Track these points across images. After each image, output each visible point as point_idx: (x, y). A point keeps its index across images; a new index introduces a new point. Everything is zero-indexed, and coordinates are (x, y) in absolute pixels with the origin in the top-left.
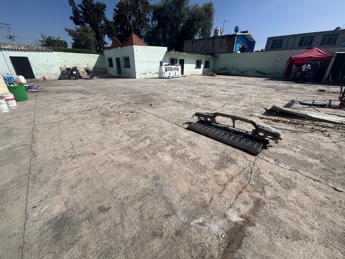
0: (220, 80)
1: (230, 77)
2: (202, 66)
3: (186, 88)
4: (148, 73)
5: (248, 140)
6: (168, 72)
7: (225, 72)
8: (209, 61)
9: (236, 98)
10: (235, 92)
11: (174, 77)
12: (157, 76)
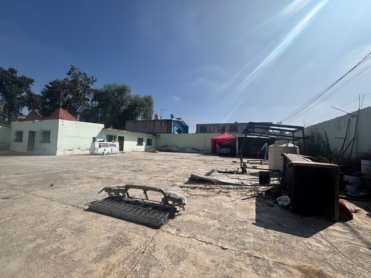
0: (161, 156)
1: (171, 153)
2: (144, 143)
3: (118, 163)
4: (76, 149)
5: (156, 211)
6: (103, 149)
7: (167, 149)
8: (151, 140)
9: (167, 170)
10: (169, 165)
11: (109, 153)
12: (88, 152)
